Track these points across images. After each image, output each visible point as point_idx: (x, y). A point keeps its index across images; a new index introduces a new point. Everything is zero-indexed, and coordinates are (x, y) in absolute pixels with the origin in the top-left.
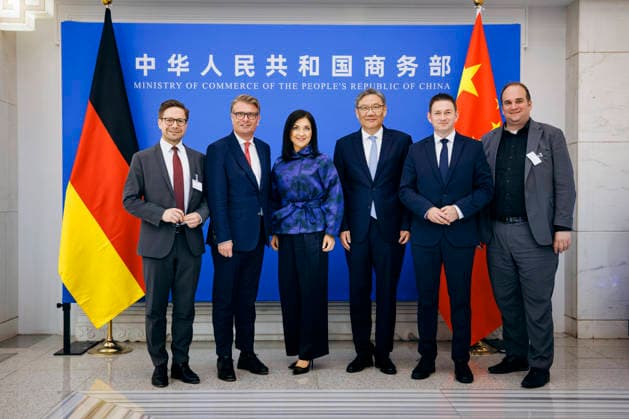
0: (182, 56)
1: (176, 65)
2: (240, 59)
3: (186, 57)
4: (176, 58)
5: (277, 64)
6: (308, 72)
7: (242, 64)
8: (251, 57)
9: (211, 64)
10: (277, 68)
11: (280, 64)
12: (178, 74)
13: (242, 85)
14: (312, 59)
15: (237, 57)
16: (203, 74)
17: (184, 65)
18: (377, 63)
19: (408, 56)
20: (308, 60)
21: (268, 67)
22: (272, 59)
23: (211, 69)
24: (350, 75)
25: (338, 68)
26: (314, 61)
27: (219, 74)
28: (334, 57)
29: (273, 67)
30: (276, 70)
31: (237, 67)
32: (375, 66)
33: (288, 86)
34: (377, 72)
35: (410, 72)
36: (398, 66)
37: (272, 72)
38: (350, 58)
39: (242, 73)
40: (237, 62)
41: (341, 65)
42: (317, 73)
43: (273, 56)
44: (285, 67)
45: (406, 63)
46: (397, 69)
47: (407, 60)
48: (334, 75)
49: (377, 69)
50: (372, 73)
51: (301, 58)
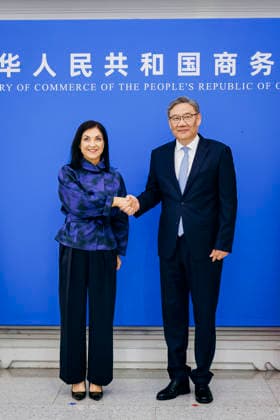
0: (13, 56)
1: (6, 65)
2: (76, 58)
3: (17, 57)
4: (6, 58)
5: (116, 62)
6: (150, 71)
7: (79, 64)
8: (88, 55)
9: (44, 63)
10: (116, 67)
11: (120, 63)
12: (9, 75)
13: (78, 87)
14: (155, 56)
15: (73, 56)
16: (36, 74)
17: (13, 65)
18: (228, 61)
19: (262, 52)
20: (151, 57)
21: (106, 67)
22: (111, 58)
23: (45, 68)
24: (198, 74)
25: (185, 66)
26: (158, 60)
27: (53, 74)
28: (180, 55)
29: (112, 66)
30: (116, 70)
31: (73, 67)
32: (226, 64)
33: (129, 87)
34: (228, 71)
35: (265, 70)
36: (252, 63)
37: (112, 71)
38: (198, 55)
39: (79, 73)
40: (73, 61)
41: (188, 64)
42: (161, 72)
43: (112, 54)
44: (126, 66)
45: (261, 60)
46: (251, 67)
47: (262, 57)
48: (180, 74)
49: (228, 67)
50: (223, 71)
51: (143, 56)
